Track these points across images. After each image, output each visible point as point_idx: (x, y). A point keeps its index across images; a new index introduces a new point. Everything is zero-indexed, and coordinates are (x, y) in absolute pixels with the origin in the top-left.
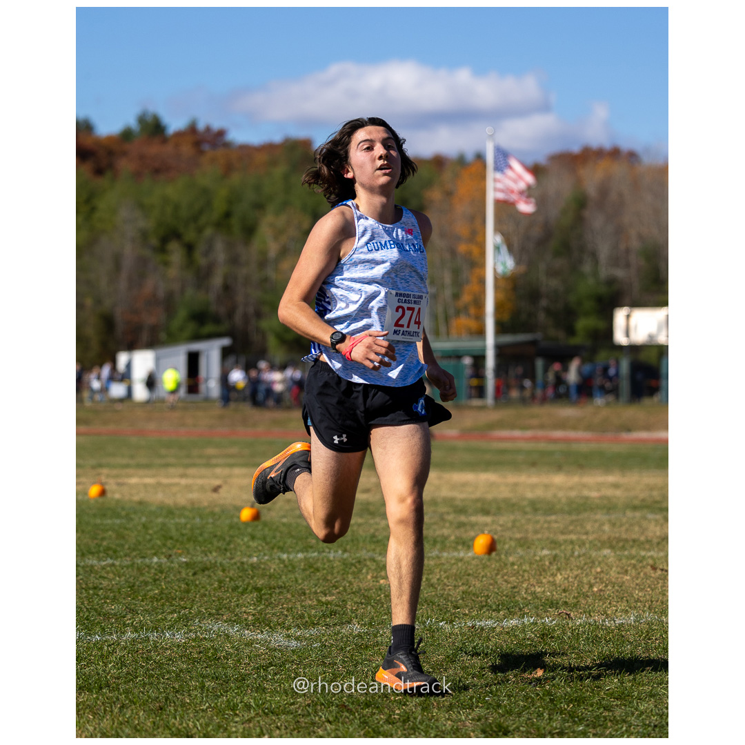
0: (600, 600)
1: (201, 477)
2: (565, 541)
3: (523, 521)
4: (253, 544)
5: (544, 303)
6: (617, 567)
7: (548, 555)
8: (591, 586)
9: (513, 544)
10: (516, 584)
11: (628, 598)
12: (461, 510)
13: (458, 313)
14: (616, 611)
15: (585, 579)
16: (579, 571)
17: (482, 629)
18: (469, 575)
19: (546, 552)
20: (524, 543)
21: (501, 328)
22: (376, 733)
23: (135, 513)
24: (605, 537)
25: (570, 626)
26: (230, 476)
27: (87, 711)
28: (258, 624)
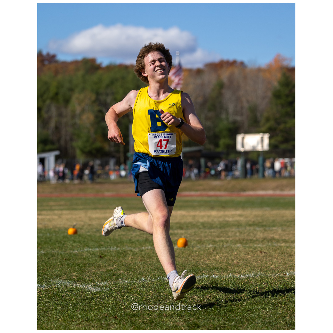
0: (237, 267)
1: (48, 215)
2: (219, 241)
3: (199, 232)
4: (75, 245)
6: (244, 252)
7: (212, 247)
8: (233, 260)
9: (195, 242)
10: (198, 260)
11: (251, 266)
14: (245, 271)
15: (230, 257)
16: (227, 254)
19: (211, 246)
20: (200, 242)
22: (139, 328)
24: (237, 239)
25: (224, 278)
26: (62, 214)
28: (80, 281)
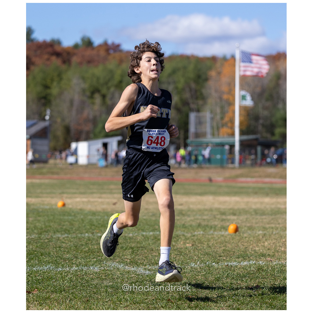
1: (108, 198)
2: (269, 227)
3: (251, 219)
5: (261, 121)
7: (262, 233)
10: (247, 246)
12: (223, 213)
13: (223, 126)
15: (278, 244)
16: (275, 241)
17: (231, 266)
18: (226, 242)
20: (251, 228)
21: (242, 133)
23: (78, 214)
25: (271, 265)
26: (121, 198)
27: (55, 301)
28: (132, 264)
